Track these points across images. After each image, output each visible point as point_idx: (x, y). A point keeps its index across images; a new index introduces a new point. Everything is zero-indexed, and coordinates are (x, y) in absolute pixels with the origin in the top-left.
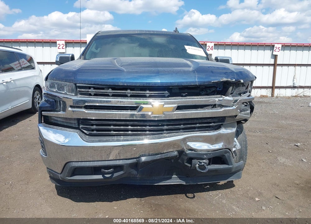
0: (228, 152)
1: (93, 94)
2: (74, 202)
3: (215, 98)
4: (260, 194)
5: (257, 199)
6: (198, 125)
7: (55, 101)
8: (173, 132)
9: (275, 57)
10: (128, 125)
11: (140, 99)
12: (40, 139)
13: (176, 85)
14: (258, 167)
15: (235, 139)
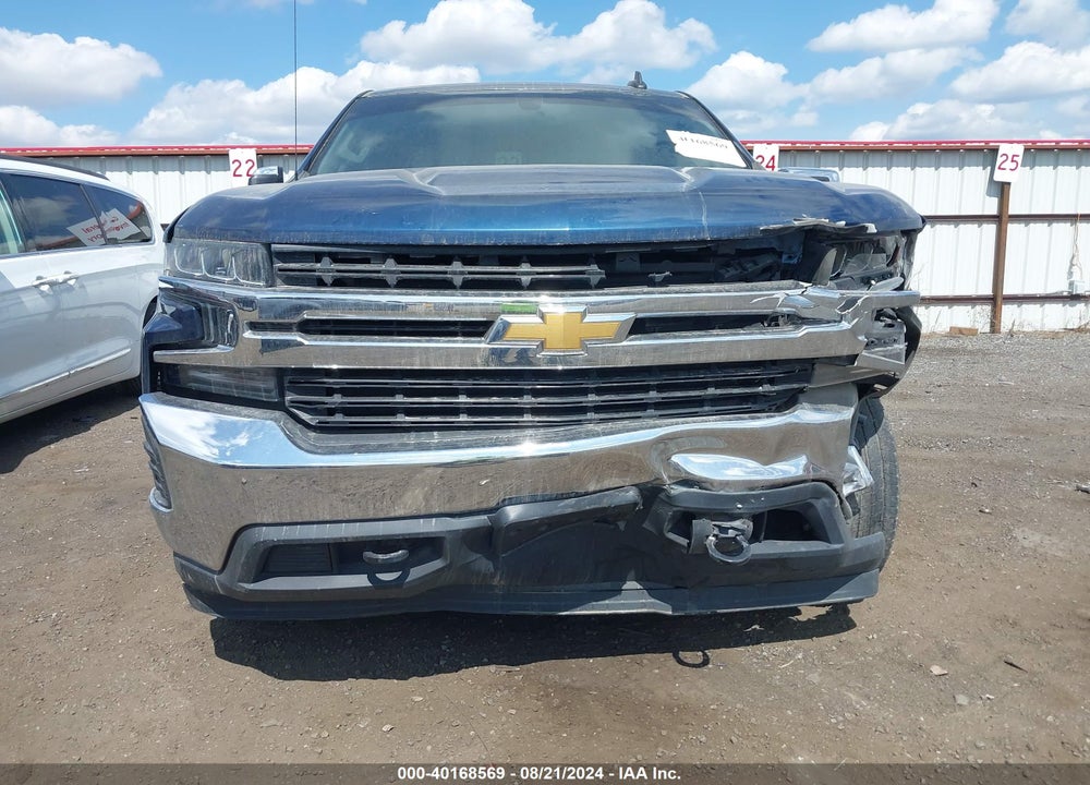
0: (825, 494)
1: (328, 278)
2: (270, 679)
3: (772, 289)
4: (948, 654)
5: (936, 670)
6: (711, 391)
7: (199, 310)
8: (621, 415)
9: (1002, 190)
10: (455, 393)
11: (500, 295)
12: (149, 447)
13: (629, 239)
14: (941, 563)
15: (853, 451)
